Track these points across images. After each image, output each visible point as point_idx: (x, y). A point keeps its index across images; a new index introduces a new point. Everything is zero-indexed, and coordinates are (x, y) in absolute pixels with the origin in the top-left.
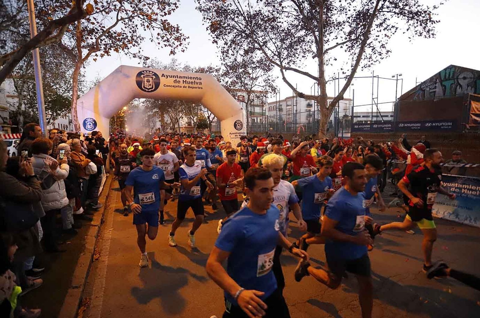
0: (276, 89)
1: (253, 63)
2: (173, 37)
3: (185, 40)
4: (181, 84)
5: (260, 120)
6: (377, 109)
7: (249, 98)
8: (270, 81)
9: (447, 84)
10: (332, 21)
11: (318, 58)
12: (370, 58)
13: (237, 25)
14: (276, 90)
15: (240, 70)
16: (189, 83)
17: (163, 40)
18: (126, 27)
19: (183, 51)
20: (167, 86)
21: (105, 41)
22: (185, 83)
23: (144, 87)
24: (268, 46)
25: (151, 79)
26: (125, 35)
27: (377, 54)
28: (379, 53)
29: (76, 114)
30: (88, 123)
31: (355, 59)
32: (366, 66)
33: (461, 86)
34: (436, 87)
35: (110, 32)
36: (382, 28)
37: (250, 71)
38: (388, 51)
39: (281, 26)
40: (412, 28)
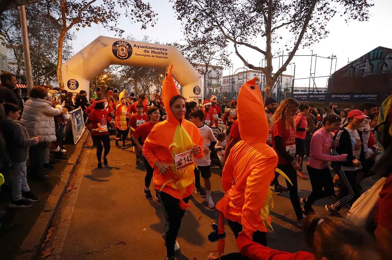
0: (230, 62)
1: (212, 40)
2: (144, 13)
3: (154, 16)
4: (150, 54)
5: (216, 90)
6: (314, 82)
7: (206, 69)
8: (225, 56)
9: (375, 63)
10: (280, 5)
11: (266, 36)
12: (311, 37)
13: (199, 5)
14: (230, 64)
15: (200, 45)
16: (156, 53)
17: (136, 16)
18: (105, 4)
19: (153, 26)
20: (138, 55)
21: (88, 16)
22: (153, 53)
23: (119, 55)
24: (224, 25)
25: (125, 48)
26: (104, 11)
27: (317, 35)
28: (318, 34)
29: (61, 74)
30: (72, 84)
31: (298, 38)
32: (306, 45)
33: (386, 65)
34: (365, 65)
35: (91, 7)
36: (322, 12)
37: (209, 47)
38: (326, 32)
39: (236, 8)
40: (349, 11)
